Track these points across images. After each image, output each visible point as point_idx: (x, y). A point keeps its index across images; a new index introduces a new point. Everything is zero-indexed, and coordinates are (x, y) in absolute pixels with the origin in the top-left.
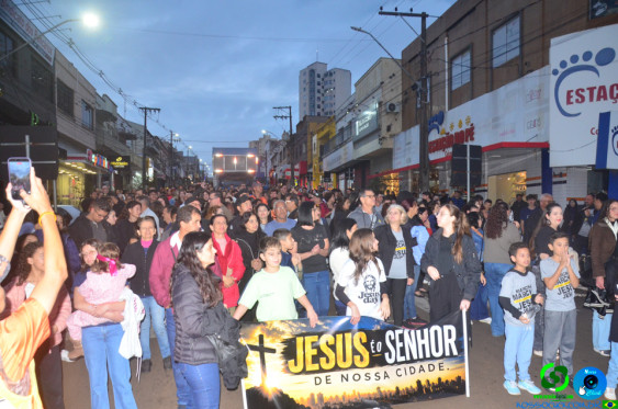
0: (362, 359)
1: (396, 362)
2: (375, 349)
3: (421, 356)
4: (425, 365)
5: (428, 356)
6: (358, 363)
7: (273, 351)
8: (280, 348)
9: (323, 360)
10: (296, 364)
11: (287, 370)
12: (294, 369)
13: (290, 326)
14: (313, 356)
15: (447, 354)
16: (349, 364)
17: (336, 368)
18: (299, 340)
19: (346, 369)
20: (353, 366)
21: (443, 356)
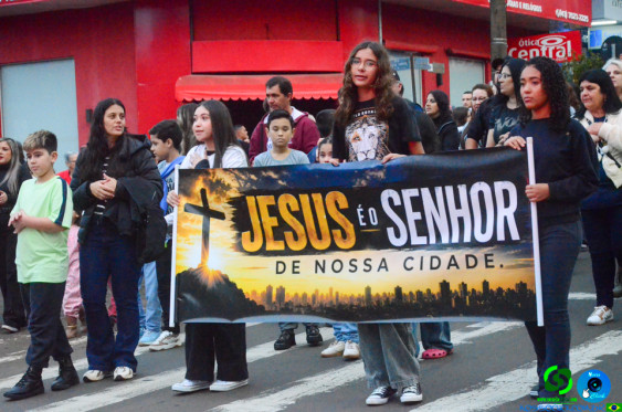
0: (344, 235)
1: (408, 245)
2: (366, 219)
3: (455, 239)
4: (460, 255)
5: (467, 239)
6: (340, 244)
7: (220, 216)
8: (228, 211)
9: (288, 235)
10: (252, 239)
11: (239, 247)
12: (249, 246)
13: (238, 178)
14: (273, 228)
15: (501, 237)
16: (326, 244)
17: (309, 250)
18: (250, 200)
19: (323, 252)
20: (333, 248)
21: (493, 242)
